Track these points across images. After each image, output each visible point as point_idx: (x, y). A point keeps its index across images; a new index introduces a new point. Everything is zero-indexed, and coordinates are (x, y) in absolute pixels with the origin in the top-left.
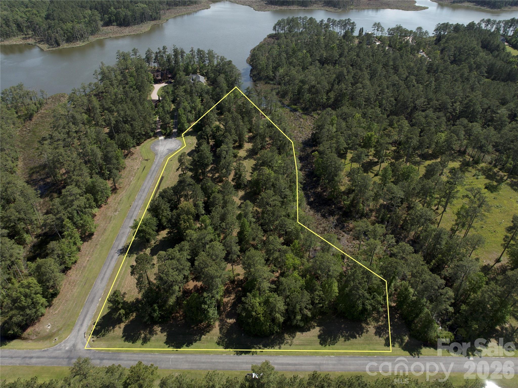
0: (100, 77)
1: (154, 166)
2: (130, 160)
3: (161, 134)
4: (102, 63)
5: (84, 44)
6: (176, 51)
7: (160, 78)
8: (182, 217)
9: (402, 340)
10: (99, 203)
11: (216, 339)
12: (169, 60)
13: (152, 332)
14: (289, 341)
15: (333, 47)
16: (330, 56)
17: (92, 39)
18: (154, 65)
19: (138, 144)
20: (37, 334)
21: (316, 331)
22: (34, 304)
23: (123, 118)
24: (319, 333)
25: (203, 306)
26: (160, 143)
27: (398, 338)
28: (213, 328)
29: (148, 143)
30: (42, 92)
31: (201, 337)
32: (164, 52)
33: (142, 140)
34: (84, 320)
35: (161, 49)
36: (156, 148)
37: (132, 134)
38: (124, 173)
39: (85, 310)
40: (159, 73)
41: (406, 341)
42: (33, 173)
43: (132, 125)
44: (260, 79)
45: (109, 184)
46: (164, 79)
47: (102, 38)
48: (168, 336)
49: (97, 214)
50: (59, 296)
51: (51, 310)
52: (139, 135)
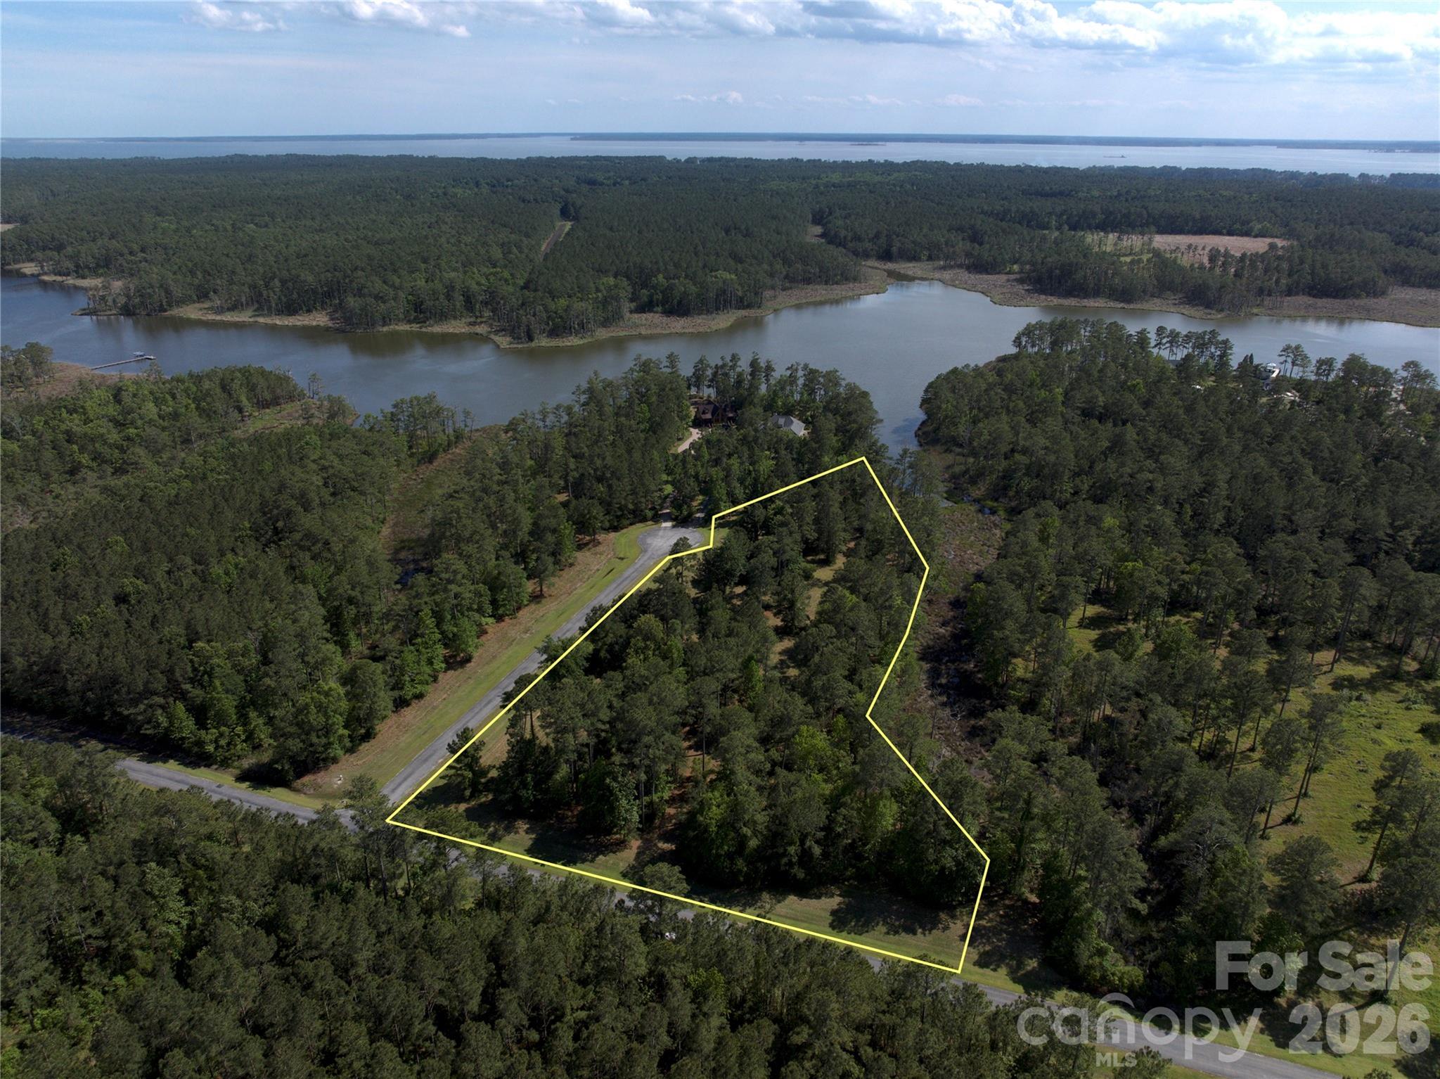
0: (583, 398)
1: (631, 570)
2: (588, 554)
3: (668, 517)
4: (596, 373)
5: (581, 342)
6: (754, 364)
7: (709, 416)
8: (633, 641)
9: (1020, 965)
10: (500, 612)
11: (623, 866)
12: (739, 382)
13: (509, 829)
14: (768, 906)
15: (1134, 386)
16: (1113, 404)
17: (602, 334)
18: (709, 392)
19: (615, 529)
20: (317, 787)
21: (834, 902)
22: (327, 730)
23: (595, 470)
24: (836, 907)
25: (608, 781)
26: (661, 533)
27: (1012, 958)
28: (625, 847)
29: (637, 530)
30: (467, 414)
31: (597, 856)
32: (733, 367)
33: (626, 522)
34: (400, 784)
35: (728, 359)
36: (649, 541)
37: (607, 505)
38: (568, 574)
39: (409, 770)
40: (711, 407)
41: (1029, 968)
42: (403, 548)
43: (610, 487)
44: (935, 442)
45: (530, 586)
46: (717, 421)
47: (622, 334)
48: (536, 842)
49: (490, 630)
50: (372, 742)
51: (352, 758)
52: (620, 508)
